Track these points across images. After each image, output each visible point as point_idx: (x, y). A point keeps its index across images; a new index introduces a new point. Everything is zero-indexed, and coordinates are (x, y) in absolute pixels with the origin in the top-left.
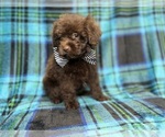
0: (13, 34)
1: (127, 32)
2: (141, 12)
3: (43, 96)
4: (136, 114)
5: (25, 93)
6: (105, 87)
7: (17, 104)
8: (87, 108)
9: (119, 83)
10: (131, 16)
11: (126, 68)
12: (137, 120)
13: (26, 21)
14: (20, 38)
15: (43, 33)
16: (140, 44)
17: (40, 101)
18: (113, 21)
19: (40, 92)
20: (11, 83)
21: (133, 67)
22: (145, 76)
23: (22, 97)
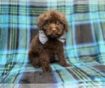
0: (9, 23)
1: (82, 23)
2: (90, 10)
3: (28, 63)
4: (89, 76)
5: (17, 61)
6: (67, 58)
7: (11, 68)
8: (57, 71)
9: (76, 55)
10: (85, 12)
11: (81, 46)
12: (90, 80)
13: (18, 15)
14: (14, 26)
15: (28, 22)
16: (90, 30)
17: (26, 66)
18: (73, 16)
19: (26, 60)
20: (8, 55)
21: (85, 45)
22: (93, 51)
23: (15, 63)
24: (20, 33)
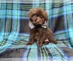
14: (9, 17)
24: (13, 22)
